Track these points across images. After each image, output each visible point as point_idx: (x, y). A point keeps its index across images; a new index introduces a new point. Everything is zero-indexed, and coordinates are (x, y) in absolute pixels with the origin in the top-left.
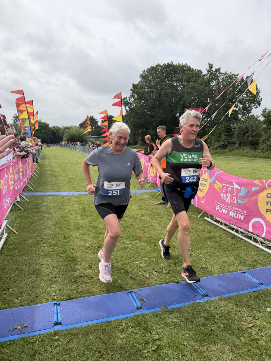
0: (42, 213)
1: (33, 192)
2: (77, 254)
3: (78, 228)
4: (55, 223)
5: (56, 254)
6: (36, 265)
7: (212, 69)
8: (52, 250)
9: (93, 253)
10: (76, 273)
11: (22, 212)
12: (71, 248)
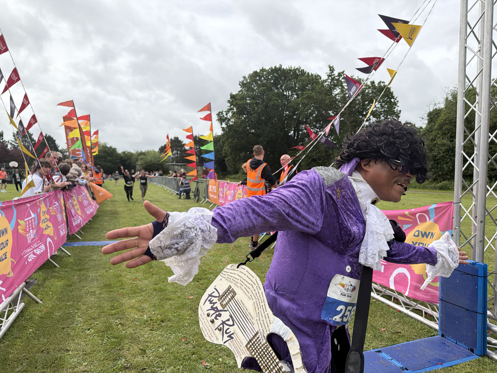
0: (87, 272)
1: (79, 241)
2: (126, 332)
3: (135, 293)
4: (102, 285)
5: (94, 333)
6: (58, 352)
7: (333, 72)
8: (89, 328)
9: (152, 330)
10: (119, 363)
11: (56, 269)
12: (119, 322)
